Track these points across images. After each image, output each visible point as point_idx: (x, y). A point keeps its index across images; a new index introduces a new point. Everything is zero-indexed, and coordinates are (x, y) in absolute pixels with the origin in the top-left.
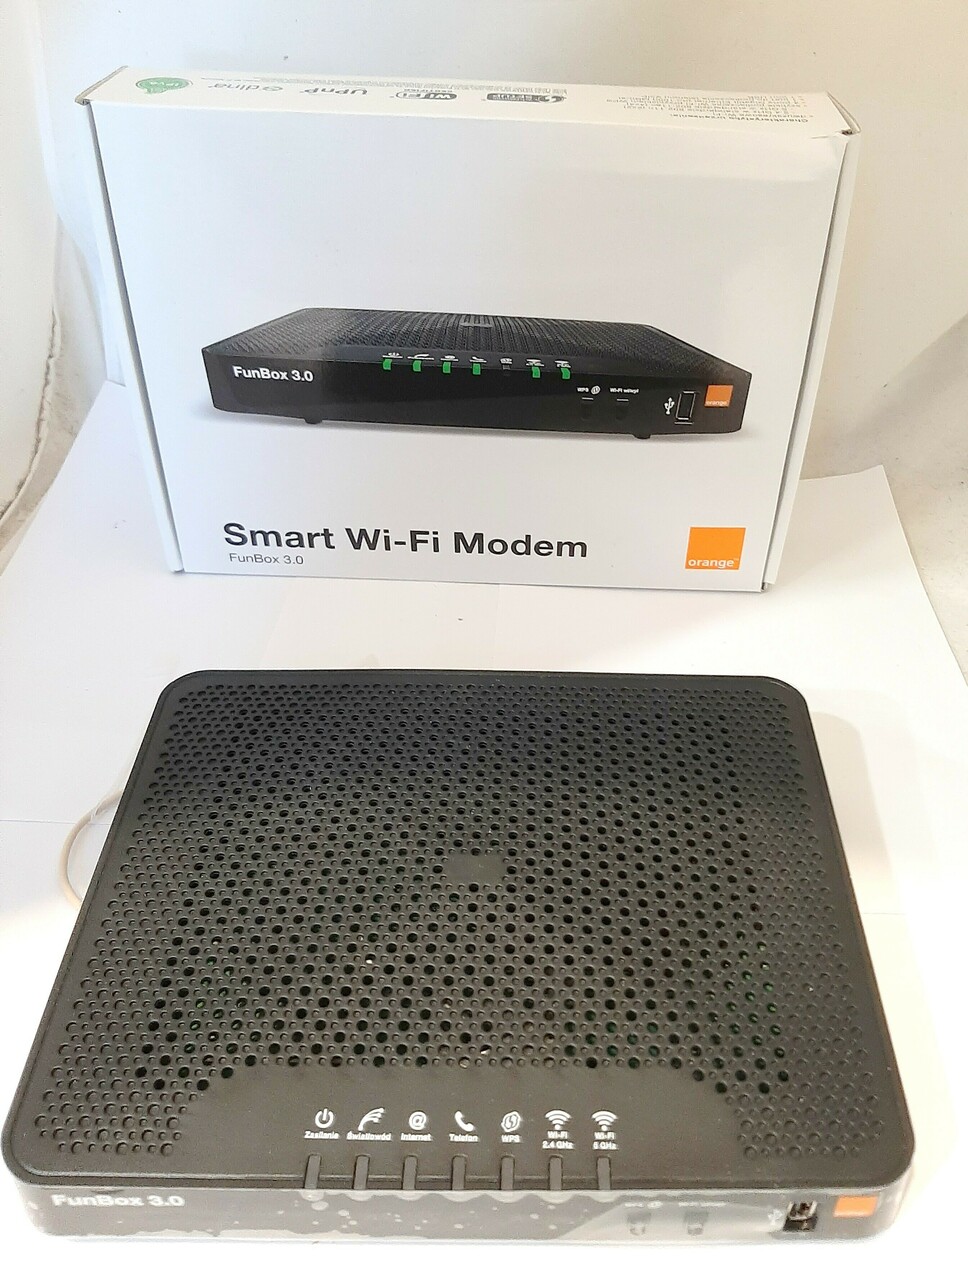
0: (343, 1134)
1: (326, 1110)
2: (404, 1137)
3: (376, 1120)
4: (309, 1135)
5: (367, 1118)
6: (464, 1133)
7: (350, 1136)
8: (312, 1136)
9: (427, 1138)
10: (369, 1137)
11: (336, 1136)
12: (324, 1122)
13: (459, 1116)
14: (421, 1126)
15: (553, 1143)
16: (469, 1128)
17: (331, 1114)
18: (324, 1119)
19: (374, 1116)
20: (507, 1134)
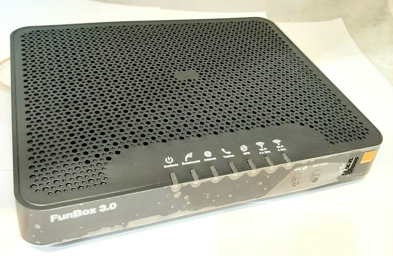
0: (180, 163)
1: (168, 157)
2: (205, 160)
3: (191, 157)
4: (165, 167)
5: (187, 157)
6: (228, 155)
7: (183, 164)
8: (167, 166)
9: (215, 159)
10: (190, 163)
11: (177, 165)
12: (170, 161)
13: (223, 150)
14: (210, 155)
15: (263, 152)
16: (229, 153)
17: (171, 158)
18: (169, 160)
19: (190, 155)
20: (244, 152)
